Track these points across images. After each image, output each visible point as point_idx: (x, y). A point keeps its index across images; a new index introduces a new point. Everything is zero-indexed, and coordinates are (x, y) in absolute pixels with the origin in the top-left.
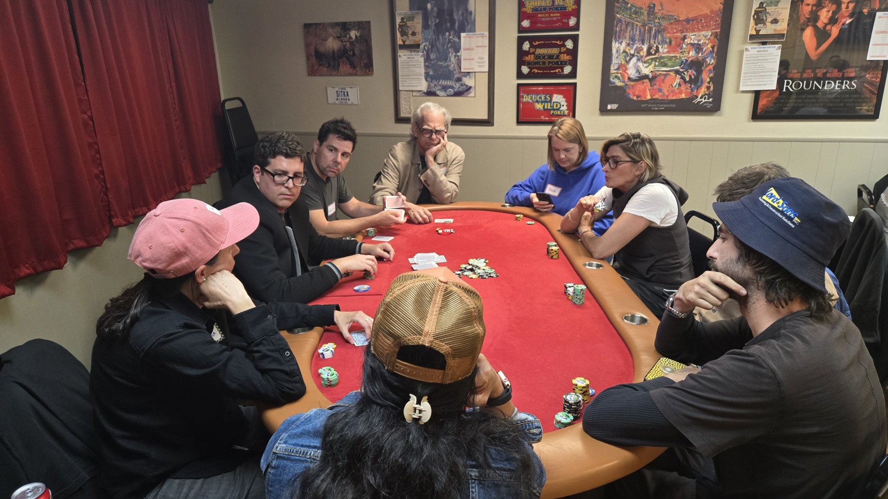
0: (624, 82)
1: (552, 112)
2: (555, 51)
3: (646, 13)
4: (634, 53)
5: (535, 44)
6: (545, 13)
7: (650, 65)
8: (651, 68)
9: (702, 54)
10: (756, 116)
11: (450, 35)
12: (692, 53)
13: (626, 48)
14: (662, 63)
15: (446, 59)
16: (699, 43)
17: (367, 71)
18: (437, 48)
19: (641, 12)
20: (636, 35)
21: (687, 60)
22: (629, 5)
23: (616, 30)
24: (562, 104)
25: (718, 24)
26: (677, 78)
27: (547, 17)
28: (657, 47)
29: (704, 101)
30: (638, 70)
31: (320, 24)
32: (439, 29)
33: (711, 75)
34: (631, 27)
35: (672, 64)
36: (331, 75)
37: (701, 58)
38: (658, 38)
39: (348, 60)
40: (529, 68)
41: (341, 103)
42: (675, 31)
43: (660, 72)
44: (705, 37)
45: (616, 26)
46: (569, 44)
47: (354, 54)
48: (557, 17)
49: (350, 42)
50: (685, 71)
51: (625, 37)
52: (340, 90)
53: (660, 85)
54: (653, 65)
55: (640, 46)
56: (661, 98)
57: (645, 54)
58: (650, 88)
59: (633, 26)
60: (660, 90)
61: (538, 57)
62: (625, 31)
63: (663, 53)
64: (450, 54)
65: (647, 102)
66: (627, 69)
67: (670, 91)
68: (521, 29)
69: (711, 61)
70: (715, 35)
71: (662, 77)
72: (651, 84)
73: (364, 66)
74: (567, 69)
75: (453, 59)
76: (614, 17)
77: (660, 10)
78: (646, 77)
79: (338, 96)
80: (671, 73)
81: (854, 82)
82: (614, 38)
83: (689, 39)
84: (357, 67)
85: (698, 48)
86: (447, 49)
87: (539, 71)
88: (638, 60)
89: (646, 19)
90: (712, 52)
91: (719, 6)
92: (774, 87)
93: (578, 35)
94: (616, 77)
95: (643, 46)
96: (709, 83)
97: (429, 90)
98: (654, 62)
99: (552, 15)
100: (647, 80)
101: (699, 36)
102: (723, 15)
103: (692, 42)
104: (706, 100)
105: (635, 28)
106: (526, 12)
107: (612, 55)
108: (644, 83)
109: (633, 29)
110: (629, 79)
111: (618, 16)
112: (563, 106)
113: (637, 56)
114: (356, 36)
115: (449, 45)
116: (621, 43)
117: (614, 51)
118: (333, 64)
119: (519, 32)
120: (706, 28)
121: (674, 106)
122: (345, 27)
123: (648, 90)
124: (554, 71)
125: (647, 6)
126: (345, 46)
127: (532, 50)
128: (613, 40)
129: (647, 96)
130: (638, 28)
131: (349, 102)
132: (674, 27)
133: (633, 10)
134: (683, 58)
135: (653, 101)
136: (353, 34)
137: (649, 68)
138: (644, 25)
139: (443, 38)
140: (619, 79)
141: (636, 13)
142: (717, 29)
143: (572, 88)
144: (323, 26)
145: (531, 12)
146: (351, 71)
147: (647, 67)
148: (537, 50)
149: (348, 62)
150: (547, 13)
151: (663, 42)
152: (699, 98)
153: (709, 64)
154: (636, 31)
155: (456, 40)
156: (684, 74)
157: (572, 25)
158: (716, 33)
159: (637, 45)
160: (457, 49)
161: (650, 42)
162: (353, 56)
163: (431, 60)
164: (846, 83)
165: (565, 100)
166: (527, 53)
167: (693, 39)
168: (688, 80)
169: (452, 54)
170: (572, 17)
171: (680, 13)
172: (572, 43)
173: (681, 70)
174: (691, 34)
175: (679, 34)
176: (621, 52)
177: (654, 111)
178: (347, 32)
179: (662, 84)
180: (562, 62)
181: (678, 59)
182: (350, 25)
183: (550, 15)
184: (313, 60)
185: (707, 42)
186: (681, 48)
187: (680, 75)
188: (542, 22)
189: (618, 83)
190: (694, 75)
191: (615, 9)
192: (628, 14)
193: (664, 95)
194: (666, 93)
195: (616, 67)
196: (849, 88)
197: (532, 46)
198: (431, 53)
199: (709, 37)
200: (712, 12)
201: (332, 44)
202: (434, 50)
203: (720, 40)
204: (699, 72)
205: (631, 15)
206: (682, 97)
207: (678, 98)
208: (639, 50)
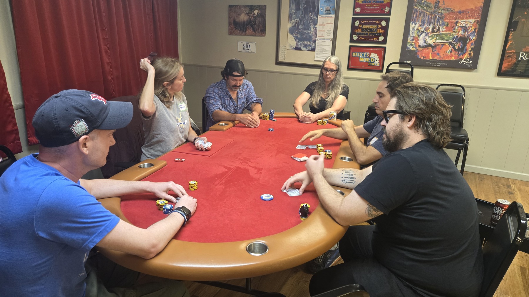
0: (416, 48)
1: (369, 64)
2: (374, 27)
3: (433, 7)
4: (424, 30)
5: (363, 22)
6: (370, 4)
7: (433, 38)
8: (434, 40)
9: (467, 33)
10: (501, 73)
11: (312, 15)
12: (461, 32)
13: (419, 27)
14: (441, 37)
15: (308, 28)
16: (466, 26)
17: (262, 34)
18: (304, 22)
19: (430, 6)
20: (426, 20)
21: (457, 37)
22: (423, 1)
23: (413, 16)
24: (376, 59)
25: (479, 15)
26: (450, 47)
27: (371, 7)
28: (439, 28)
29: (466, 62)
30: (425, 41)
31: (238, 5)
32: (306, 11)
33: (472, 46)
34: (423, 15)
35: (448, 38)
36: (241, 35)
37: (467, 36)
38: (440, 22)
39: (252, 27)
40: (357, 36)
41: (246, 52)
42: (451, 18)
43: (439, 43)
44: (470, 23)
45: (414, 14)
46: (384, 23)
47: (255, 24)
48: (378, 7)
49: (254, 16)
50: (455, 43)
51: (419, 21)
52: (246, 44)
53: (438, 51)
54: (435, 39)
55: (428, 26)
56: (438, 59)
57: (430, 32)
58: (432, 52)
59: (424, 14)
60: (438, 54)
61: (364, 30)
62: (419, 17)
63: (442, 32)
64: (311, 26)
65: (429, 61)
66: (418, 40)
67: (445, 55)
68: (355, 13)
69: (473, 38)
70: (477, 22)
71: (441, 46)
72: (433, 50)
73: (260, 31)
74: (381, 38)
75: (312, 29)
76: (413, 8)
77: (443, 5)
78: (430, 45)
79: (244, 47)
80: (447, 44)
82: (412, 21)
83: (460, 24)
84: (256, 31)
85: (465, 29)
86: (310, 23)
87: (364, 39)
88: (426, 35)
89: (433, 10)
90: (474, 32)
91: (481, 4)
93: (390, 18)
94: (411, 44)
95: (430, 27)
96: (471, 51)
97: (297, 47)
98: (436, 37)
99: (374, 5)
100: (430, 48)
101: (467, 22)
102: (483, 10)
103: (461, 25)
104: (468, 62)
105: (425, 15)
106: (359, 3)
107: (410, 31)
108: (428, 49)
109: (424, 16)
110: (419, 46)
111: (415, 7)
112: (377, 60)
113: (425, 32)
114: (257, 13)
115: (311, 21)
116: (416, 24)
117: (411, 29)
118: (243, 28)
119: (354, 15)
120: (471, 17)
121: (446, 64)
122: (252, 8)
123: (431, 54)
124: (373, 39)
125: (434, 2)
126: (250, 19)
127: (360, 26)
128: (411, 22)
129: (430, 57)
130: (427, 16)
131: (250, 51)
132: (450, 16)
133: (425, 4)
134: (455, 35)
135: (433, 60)
136: (256, 12)
137: (432, 40)
138: (431, 14)
139: (307, 16)
140: (413, 46)
141: (427, 6)
142: (479, 18)
143: (383, 50)
144: (239, 7)
145: (362, 3)
146: (253, 33)
147: (431, 40)
148: (364, 26)
149: (251, 28)
150: (371, 4)
151: (443, 24)
152: (463, 60)
153: (472, 40)
154: (426, 17)
155: (315, 18)
156: (455, 45)
157: (386, 12)
158: (478, 20)
159: (426, 26)
160: (315, 23)
161: (434, 24)
162: (254, 25)
163: (299, 29)
165: (378, 57)
166: (357, 28)
167: (462, 24)
168: (457, 49)
169: (312, 26)
170: (387, 7)
171: (455, 7)
172: (385, 23)
173: (453, 43)
174: (461, 21)
175: (454, 20)
176: (416, 29)
177: (434, 66)
178: (252, 11)
179: (440, 51)
180: (378, 34)
181: (452, 36)
182: (255, 7)
183: (373, 5)
184: (232, 26)
185: (472, 26)
186: (454, 29)
187: (452, 45)
188: (369, 10)
189: (412, 48)
190: (461, 46)
191: (414, 3)
192: (422, 6)
193: (441, 57)
194: (442, 56)
195: (412, 38)
197: (360, 23)
198: (300, 25)
199: (473, 23)
200: (476, 8)
201: (243, 17)
202: (302, 23)
203: (480, 25)
204: (465, 44)
205: (424, 8)
206: (452, 59)
207: (450, 60)
208: (426, 29)
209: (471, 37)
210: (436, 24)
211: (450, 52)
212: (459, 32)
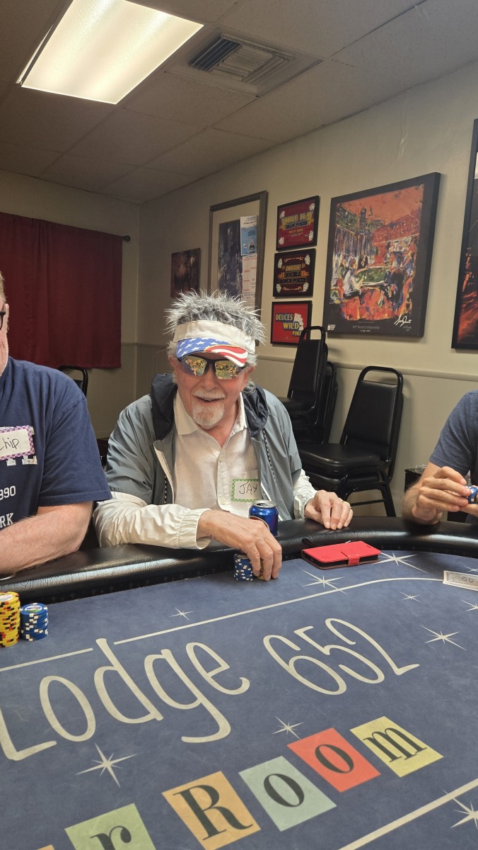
0: (340, 299)
1: (293, 332)
2: (298, 267)
3: (358, 221)
4: (349, 266)
5: (286, 261)
6: (293, 229)
8: (361, 283)
9: (403, 265)
12: (395, 264)
13: (343, 260)
14: (370, 276)
16: (401, 251)
19: (355, 220)
20: (351, 246)
21: (390, 273)
22: (347, 213)
23: (336, 242)
24: (300, 324)
25: (418, 227)
26: (381, 294)
27: (295, 233)
28: (366, 259)
29: (404, 323)
30: (351, 286)
31: (178, 253)
33: (411, 290)
34: (347, 237)
35: (378, 277)
37: (402, 270)
38: (367, 247)
39: (188, 282)
40: (281, 286)
42: (381, 238)
43: (368, 288)
44: (406, 243)
45: (337, 237)
46: (308, 260)
48: (301, 232)
49: (190, 267)
50: (388, 286)
51: (343, 249)
53: (368, 304)
54: (362, 279)
56: (368, 319)
57: (357, 266)
58: (359, 306)
59: (349, 236)
60: (367, 309)
61: (288, 274)
62: (343, 242)
63: (371, 265)
65: (357, 323)
66: (342, 285)
67: (376, 310)
69: (411, 273)
70: (414, 240)
71: (369, 293)
72: (361, 301)
74: (306, 286)
76: (336, 226)
77: (370, 215)
78: (357, 293)
80: (377, 288)
82: (335, 250)
83: (393, 247)
85: (399, 256)
87: (288, 289)
88: (352, 274)
89: (359, 226)
90: (411, 261)
91: (419, 205)
93: (315, 249)
94: (335, 293)
95: (356, 258)
96: (409, 299)
98: (364, 276)
99: (298, 231)
100: (357, 298)
101: (401, 242)
102: (422, 215)
103: (395, 250)
104: (406, 322)
105: (350, 238)
106: (281, 230)
107: (333, 269)
109: (348, 239)
110: (344, 295)
111: (338, 226)
113: (351, 269)
114: (193, 261)
116: (339, 256)
117: (334, 265)
118: (181, 286)
119: (277, 249)
120: (407, 233)
121: (379, 328)
122: (189, 254)
123: (358, 309)
124: (297, 289)
125: (359, 211)
126: (187, 271)
127: (284, 268)
128: (334, 253)
129: (357, 315)
130: (353, 238)
132: (380, 233)
133: (348, 217)
134: (387, 270)
138: (356, 235)
140: (337, 296)
141: (351, 221)
142: (416, 232)
143: (308, 307)
145: (285, 230)
147: (358, 282)
148: (287, 267)
150: (295, 229)
151: (371, 252)
152: (400, 318)
153: (409, 276)
154: (351, 241)
155: (241, 260)
156: (388, 290)
157: (311, 239)
158: (416, 237)
159: (352, 257)
163: (227, 281)
165: (302, 319)
166: (280, 271)
167: (396, 247)
168: (390, 296)
170: (311, 231)
171: (385, 217)
172: (310, 258)
173: (385, 285)
174: (394, 241)
175: (385, 242)
176: (339, 265)
177: (363, 334)
178: (189, 259)
179: (369, 302)
180: (302, 279)
181: (383, 271)
185: (408, 249)
186: (385, 259)
187: (384, 290)
188: (292, 239)
189: (337, 302)
190: (395, 290)
191: (336, 218)
192: (346, 221)
193: (371, 315)
194: (372, 313)
195: (335, 282)
197: (284, 263)
198: (227, 274)
199: (409, 243)
200: (412, 213)
201: (182, 270)
202: (229, 271)
204: (400, 287)
205: (347, 224)
206: (385, 318)
207: (383, 319)
208: (352, 263)
209: (408, 271)
210: (362, 253)
211: (382, 304)
212: (392, 264)
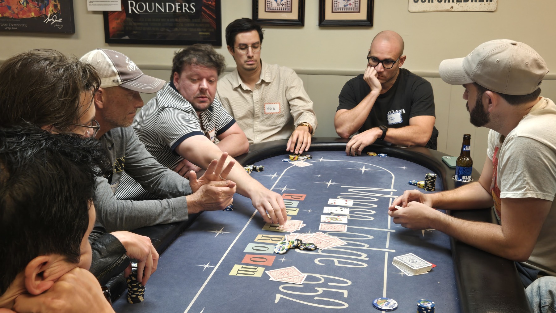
10: (110, 39)
29: (54, 21)
56: (11, 17)
60: (9, 8)
67: (19, 9)
81: (193, 5)
92: (118, 7)
104: (56, 21)
121: (26, 26)
135: (5, 19)
152: (49, 17)
164: (185, 6)
177: (7, 30)
179: (10, 1)
193: (15, 13)
194: (16, 11)
196: (188, 11)
206: (32, 16)
207: (29, 17)
211: (25, 3)
